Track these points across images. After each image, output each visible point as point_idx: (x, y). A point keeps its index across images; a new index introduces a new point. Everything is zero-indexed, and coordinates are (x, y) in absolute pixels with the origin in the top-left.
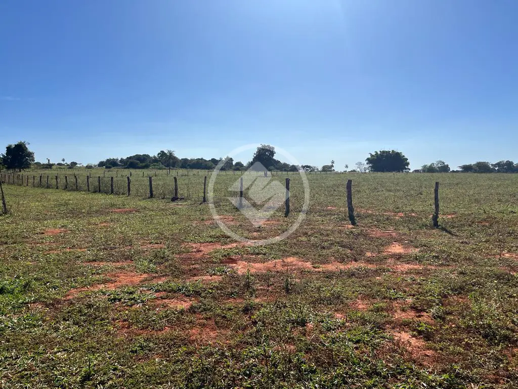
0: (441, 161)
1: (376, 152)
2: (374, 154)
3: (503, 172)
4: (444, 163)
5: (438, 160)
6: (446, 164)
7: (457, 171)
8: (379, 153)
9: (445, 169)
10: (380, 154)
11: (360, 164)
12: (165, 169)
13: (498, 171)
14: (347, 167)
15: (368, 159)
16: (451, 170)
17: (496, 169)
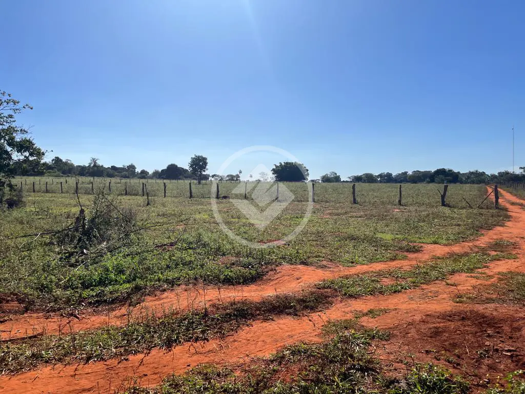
0: (333, 172)
1: (280, 163)
2: (279, 165)
3: (385, 183)
4: (336, 174)
5: (331, 171)
6: (338, 175)
7: (347, 182)
8: (283, 164)
9: (337, 179)
10: (285, 166)
11: (263, 174)
12: (63, 176)
13: (381, 182)
14: (251, 176)
15: (273, 170)
16: (342, 180)
17: (379, 179)
